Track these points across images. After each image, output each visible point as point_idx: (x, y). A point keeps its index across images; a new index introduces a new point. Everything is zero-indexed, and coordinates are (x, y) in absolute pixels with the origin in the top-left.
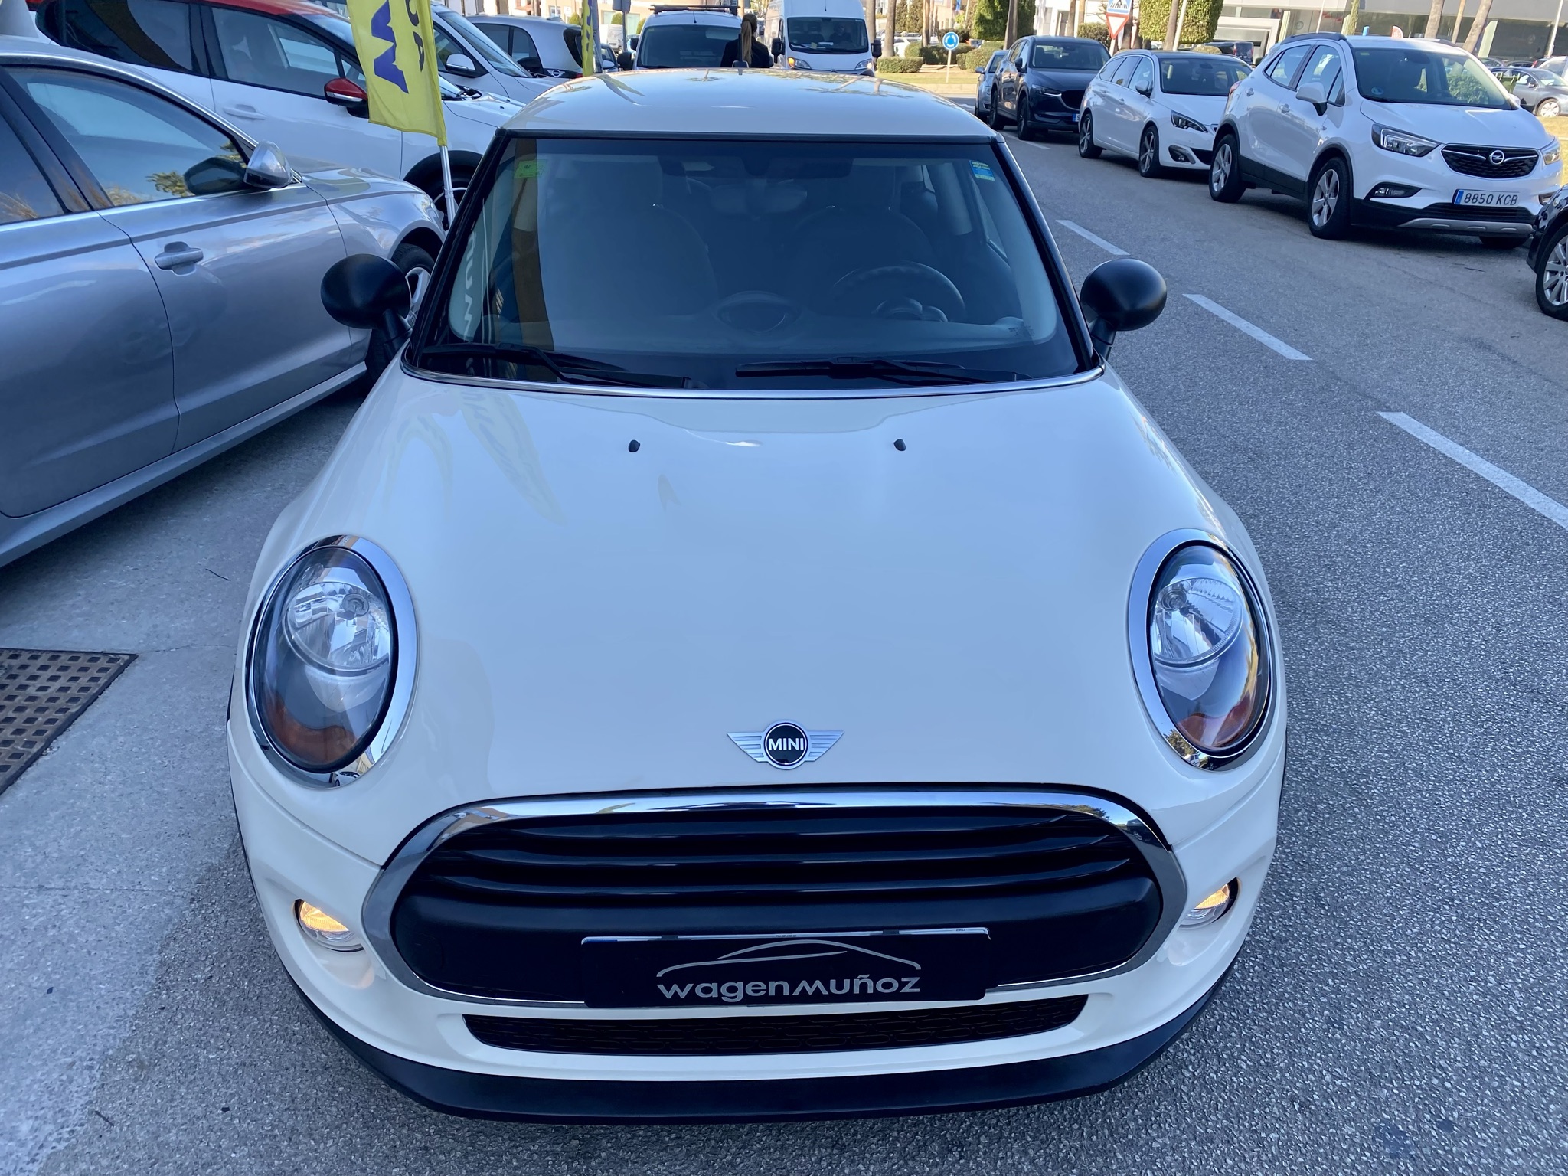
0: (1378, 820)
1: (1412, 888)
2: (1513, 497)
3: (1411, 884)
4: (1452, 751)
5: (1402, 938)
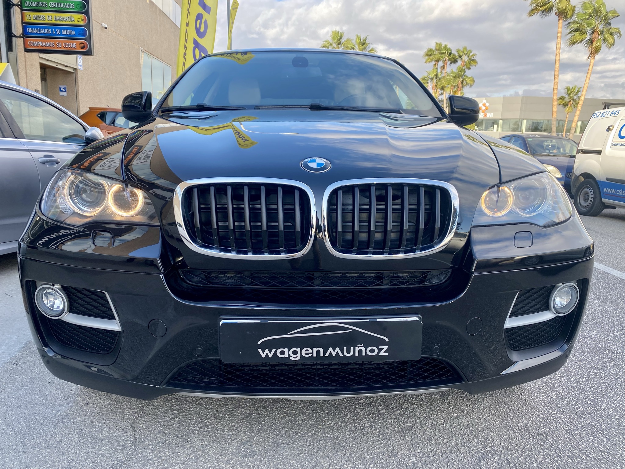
0: (558, 394)
1: (579, 425)
3: (579, 424)
4: (593, 365)
5: (577, 450)
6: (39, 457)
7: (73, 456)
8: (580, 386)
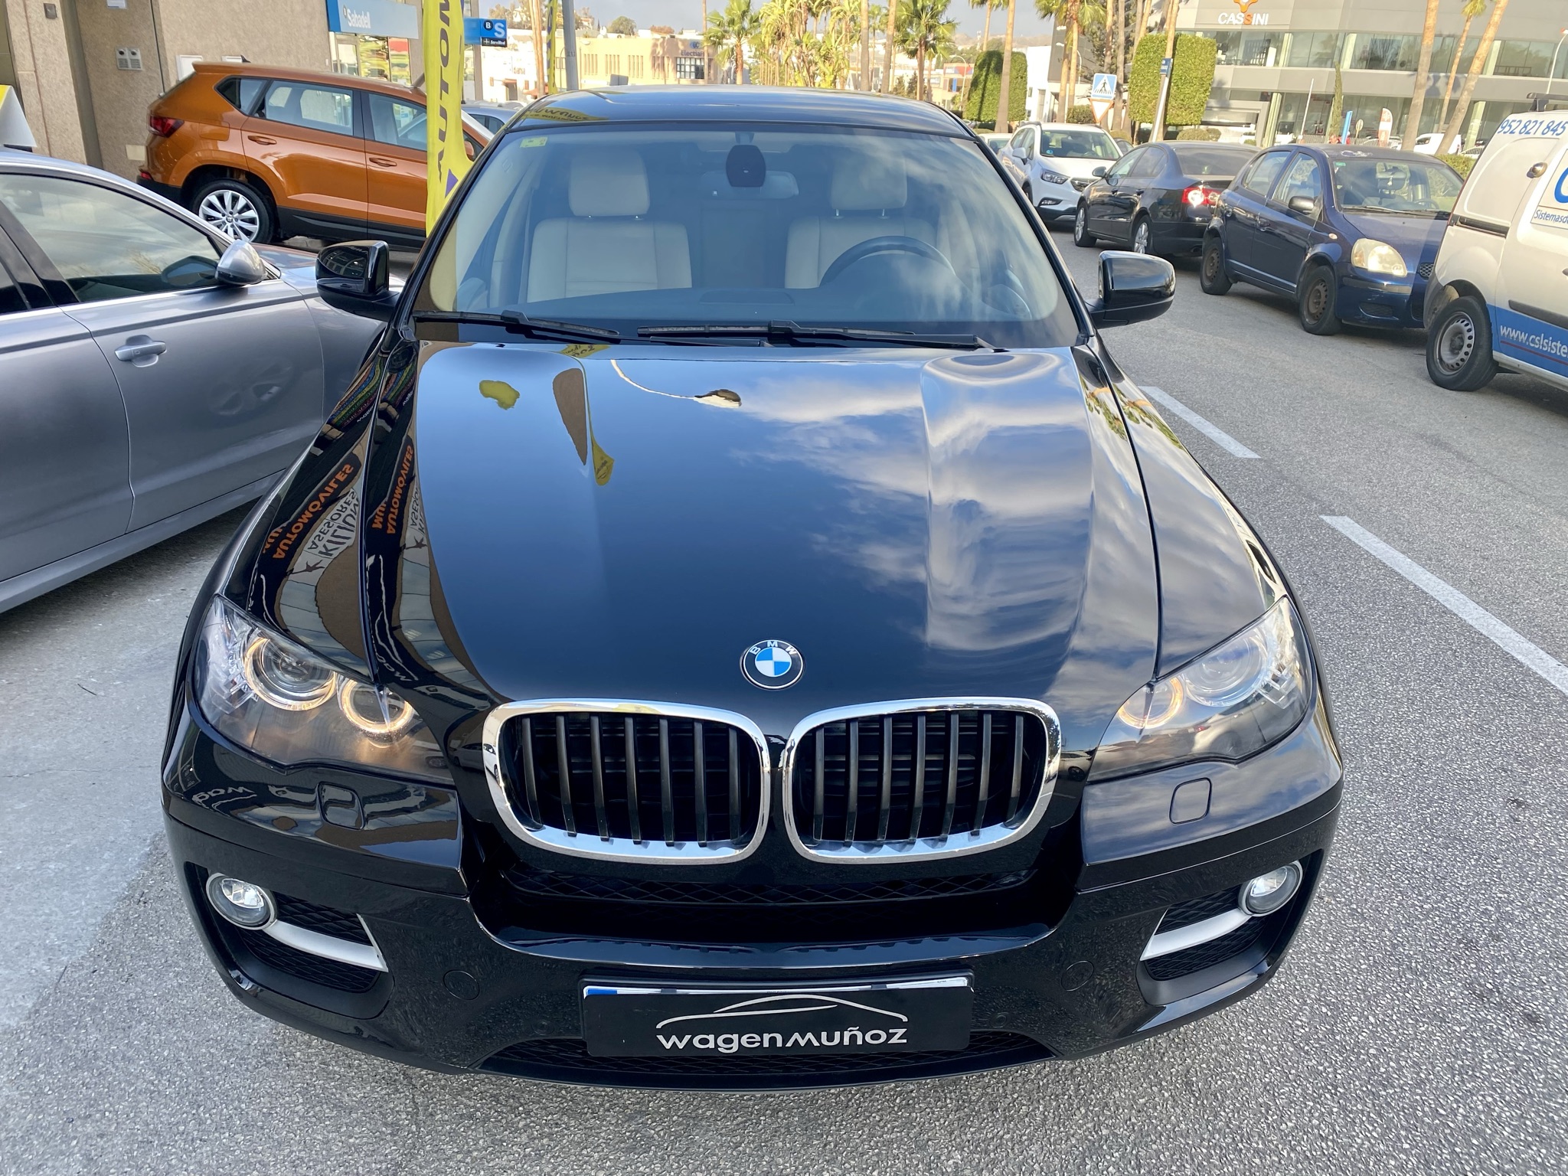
2: (1450, 612)
5: (1276, 1134)
6: (235, 1151)
7: (300, 1151)
8: (1316, 966)
